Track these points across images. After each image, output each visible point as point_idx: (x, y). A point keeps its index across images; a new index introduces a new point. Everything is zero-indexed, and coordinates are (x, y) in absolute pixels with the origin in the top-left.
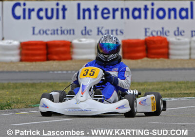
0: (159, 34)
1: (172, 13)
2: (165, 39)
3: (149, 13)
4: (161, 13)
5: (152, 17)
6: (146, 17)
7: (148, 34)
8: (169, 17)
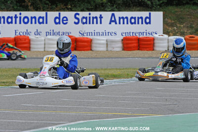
0: (24, 33)
1: (34, 20)
2: (28, 37)
3: (18, 20)
4: (26, 20)
5: (20, 23)
6: (16, 23)
7: (17, 34)
8: (31, 23)
